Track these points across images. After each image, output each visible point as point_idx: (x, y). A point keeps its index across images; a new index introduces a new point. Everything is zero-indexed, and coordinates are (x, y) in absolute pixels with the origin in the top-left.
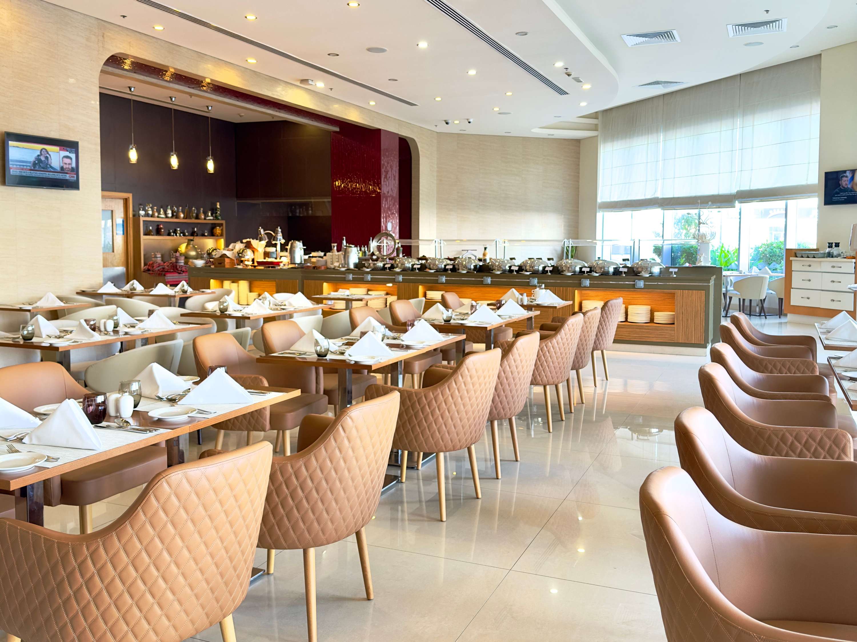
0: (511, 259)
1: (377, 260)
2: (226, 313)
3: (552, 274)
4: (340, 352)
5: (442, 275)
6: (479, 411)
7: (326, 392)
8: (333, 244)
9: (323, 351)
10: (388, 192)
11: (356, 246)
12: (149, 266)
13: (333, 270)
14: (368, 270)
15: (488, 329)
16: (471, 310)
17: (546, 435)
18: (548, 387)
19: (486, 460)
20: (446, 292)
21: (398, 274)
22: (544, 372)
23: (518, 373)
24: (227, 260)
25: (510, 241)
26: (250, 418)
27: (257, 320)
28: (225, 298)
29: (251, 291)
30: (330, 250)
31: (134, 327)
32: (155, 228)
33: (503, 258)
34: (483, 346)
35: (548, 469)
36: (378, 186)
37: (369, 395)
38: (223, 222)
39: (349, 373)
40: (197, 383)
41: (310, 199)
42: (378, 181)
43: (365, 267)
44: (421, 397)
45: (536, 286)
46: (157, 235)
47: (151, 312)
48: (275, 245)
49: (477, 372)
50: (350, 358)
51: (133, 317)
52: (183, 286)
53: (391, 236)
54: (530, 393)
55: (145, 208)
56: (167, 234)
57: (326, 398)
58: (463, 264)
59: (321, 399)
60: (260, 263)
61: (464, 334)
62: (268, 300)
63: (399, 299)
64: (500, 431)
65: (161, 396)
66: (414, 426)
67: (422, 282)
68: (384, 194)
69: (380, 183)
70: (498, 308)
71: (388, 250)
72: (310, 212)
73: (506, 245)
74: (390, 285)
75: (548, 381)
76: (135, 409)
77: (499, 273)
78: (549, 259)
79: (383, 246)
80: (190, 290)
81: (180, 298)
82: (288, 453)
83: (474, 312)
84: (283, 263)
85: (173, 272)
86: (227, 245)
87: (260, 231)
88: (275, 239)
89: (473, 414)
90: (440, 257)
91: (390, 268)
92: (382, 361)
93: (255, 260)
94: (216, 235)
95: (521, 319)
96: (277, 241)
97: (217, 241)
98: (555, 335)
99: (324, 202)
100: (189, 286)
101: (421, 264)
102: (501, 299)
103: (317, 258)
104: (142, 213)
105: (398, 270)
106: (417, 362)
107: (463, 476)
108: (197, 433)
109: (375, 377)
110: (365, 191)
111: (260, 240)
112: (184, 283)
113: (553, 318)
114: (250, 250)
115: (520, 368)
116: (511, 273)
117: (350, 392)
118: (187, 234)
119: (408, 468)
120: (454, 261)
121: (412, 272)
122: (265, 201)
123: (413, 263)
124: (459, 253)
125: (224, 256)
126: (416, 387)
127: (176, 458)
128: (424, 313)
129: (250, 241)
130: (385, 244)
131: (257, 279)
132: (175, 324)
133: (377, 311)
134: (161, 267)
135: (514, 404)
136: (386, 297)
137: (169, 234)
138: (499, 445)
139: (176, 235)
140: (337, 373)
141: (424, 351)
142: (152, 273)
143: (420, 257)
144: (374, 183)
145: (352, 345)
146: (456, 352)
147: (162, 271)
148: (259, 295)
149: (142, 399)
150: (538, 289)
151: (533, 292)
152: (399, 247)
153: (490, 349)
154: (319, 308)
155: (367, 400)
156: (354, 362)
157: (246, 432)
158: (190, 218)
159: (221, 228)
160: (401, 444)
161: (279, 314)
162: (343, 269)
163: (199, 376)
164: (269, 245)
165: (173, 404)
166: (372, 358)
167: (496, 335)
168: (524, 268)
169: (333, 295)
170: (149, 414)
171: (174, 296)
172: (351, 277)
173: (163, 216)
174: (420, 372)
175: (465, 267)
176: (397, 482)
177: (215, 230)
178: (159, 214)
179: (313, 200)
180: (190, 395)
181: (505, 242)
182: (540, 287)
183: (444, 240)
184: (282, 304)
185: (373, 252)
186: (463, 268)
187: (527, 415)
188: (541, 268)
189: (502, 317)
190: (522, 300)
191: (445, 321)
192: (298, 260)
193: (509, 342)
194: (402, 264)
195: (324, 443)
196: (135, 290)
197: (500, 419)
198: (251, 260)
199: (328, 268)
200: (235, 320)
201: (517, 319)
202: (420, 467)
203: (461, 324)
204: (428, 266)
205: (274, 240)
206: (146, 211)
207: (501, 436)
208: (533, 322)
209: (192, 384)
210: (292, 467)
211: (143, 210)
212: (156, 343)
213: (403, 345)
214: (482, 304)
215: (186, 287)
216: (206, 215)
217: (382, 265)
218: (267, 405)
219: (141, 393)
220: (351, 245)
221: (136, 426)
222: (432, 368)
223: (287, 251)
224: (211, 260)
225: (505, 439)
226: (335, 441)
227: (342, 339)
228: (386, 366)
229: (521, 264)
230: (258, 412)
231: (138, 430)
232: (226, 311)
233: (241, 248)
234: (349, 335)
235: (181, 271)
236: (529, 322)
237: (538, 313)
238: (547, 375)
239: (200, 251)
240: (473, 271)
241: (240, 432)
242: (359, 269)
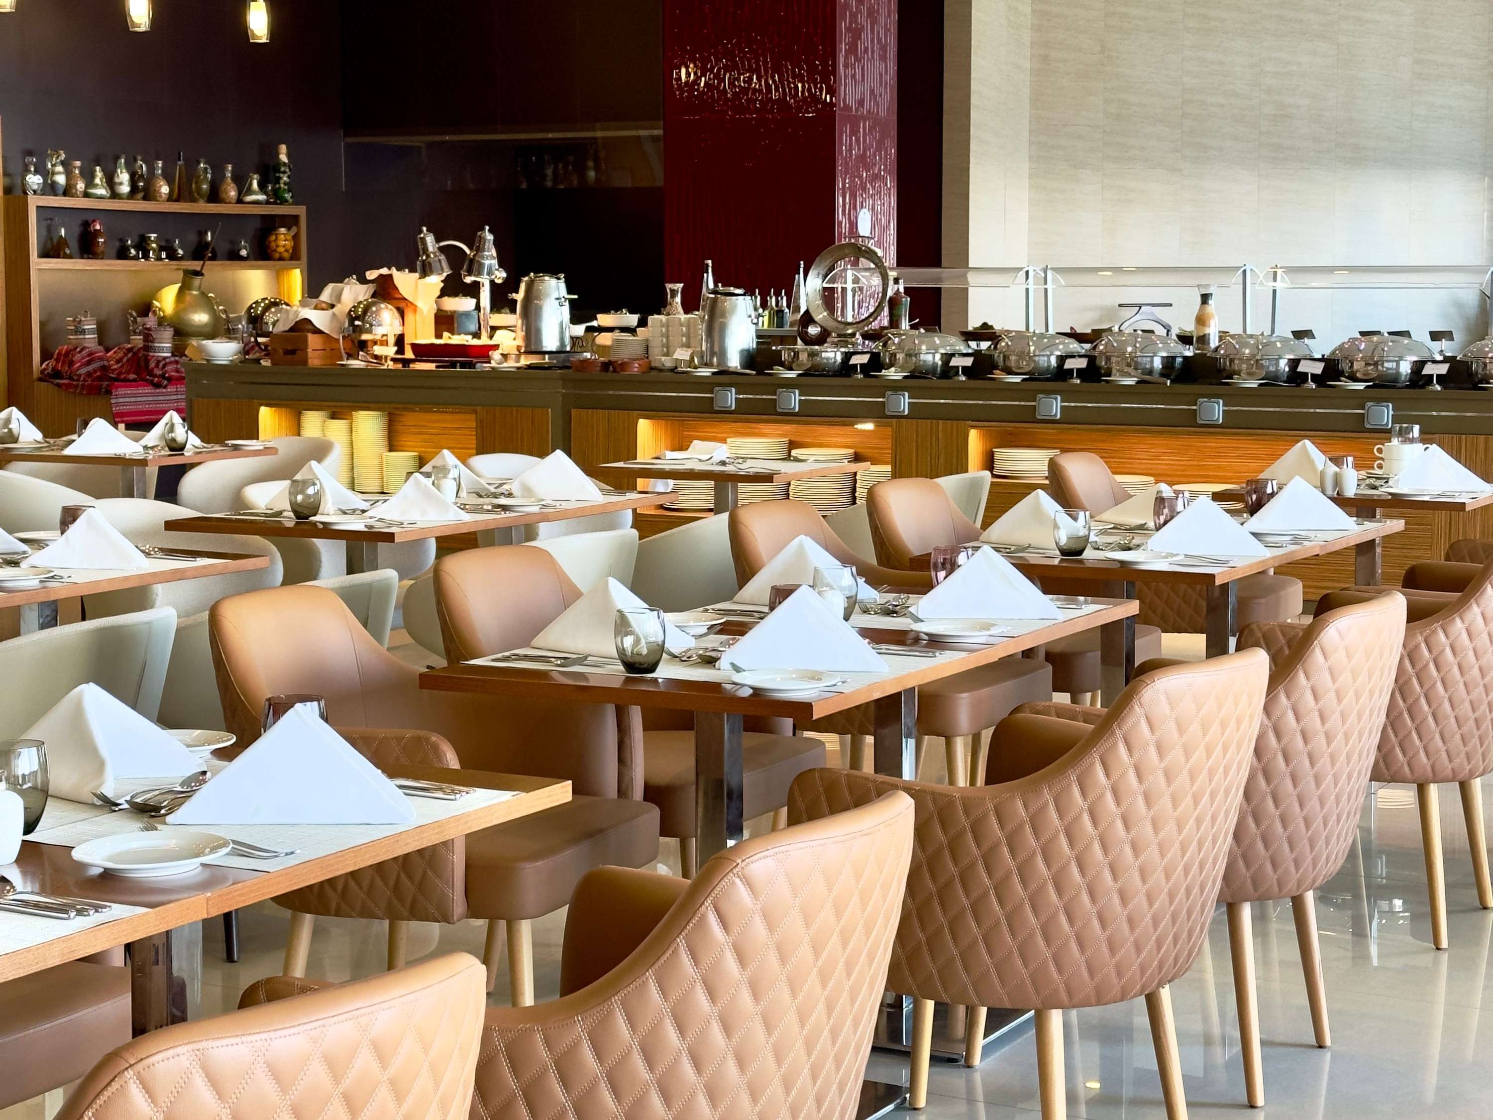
0: (1299, 335)
1: (821, 339)
2: (312, 518)
3: (1445, 387)
4: (700, 656)
5: (1049, 393)
6: (1187, 870)
7: (653, 793)
8: (669, 286)
9: (645, 651)
10: (861, 103)
11: (749, 292)
12: (57, 360)
13: (669, 374)
14: (792, 374)
15: (1218, 582)
16: (1157, 513)
17: (1426, 959)
18: (1433, 791)
19: (1208, 1041)
20: (1064, 450)
21: (896, 387)
22: (1420, 738)
23: (1329, 739)
24: (313, 341)
25: (1292, 270)
26: (399, 875)
27: (417, 544)
28: (311, 468)
29: (392, 448)
30: (658, 304)
31: (15, 564)
32: (77, 230)
33: (1267, 332)
34: (1197, 642)
35: (1432, 1080)
36: (825, 80)
37: (801, 805)
38: (301, 211)
39: (731, 731)
40: (227, 754)
41: (594, 130)
42: (824, 63)
43: (782, 364)
44: (985, 816)
45: (1389, 431)
46: (82, 258)
47: (70, 516)
48: (473, 290)
49: (1181, 730)
50: (738, 678)
51: (10, 532)
52: (172, 429)
53: (870, 255)
54: (1366, 810)
55: (45, 165)
56: (114, 252)
57: (655, 813)
58: (1124, 353)
59: (638, 816)
60: (423, 352)
61: (1130, 597)
62: (454, 473)
63: (897, 474)
64: (1259, 940)
65: (110, 794)
66: (961, 915)
67: (978, 417)
68: (847, 108)
69: (834, 72)
70: (1254, 509)
71: (860, 307)
72: (592, 174)
73: (1279, 285)
74: (869, 426)
75: (1433, 767)
76: (29, 837)
77: (1253, 384)
78: (1436, 336)
79: (844, 290)
80: (194, 441)
81: (162, 469)
82: (528, 998)
83: (1166, 523)
84: (500, 351)
85: (134, 380)
86: (313, 290)
87: (423, 240)
88: (474, 266)
89: (1168, 877)
90: (1043, 331)
91: (866, 369)
92: (846, 689)
93: (408, 340)
94: (277, 255)
95: (1337, 548)
96: (479, 274)
97: (278, 277)
98: (1459, 607)
99: (638, 138)
100: (191, 428)
101: (977, 354)
102: (1262, 476)
103: (617, 335)
104: (34, 180)
105: (893, 374)
106: (965, 695)
107: (1127, 1092)
108: (222, 921)
109: (821, 744)
110: (782, 101)
111: (425, 273)
112: (173, 417)
113: (1451, 547)
114: (390, 306)
115: (1334, 720)
116: (1298, 385)
117: (736, 796)
118: (180, 252)
119: (934, 1059)
120: (1091, 342)
121: (945, 383)
122: (438, 138)
123: (949, 350)
124: (1109, 313)
125: (304, 326)
126: (962, 780)
127: (159, 1004)
128: (986, 525)
129: (391, 276)
130: (849, 286)
131: (411, 406)
132: (147, 554)
133: (824, 517)
134: (95, 365)
135: (1312, 847)
136: (853, 467)
137: (123, 254)
138: (1258, 988)
139: (146, 257)
140: (691, 728)
141: (994, 656)
142: (68, 386)
143: (970, 328)
144: (812, 71)
145: (743, 633)
146: (1104, 660)
147: (99, 379)
148: (422, 462)
149: (50, 802)
150: (1395, 441)
151: (1380, 451)
152: (897, 292)
153: (1224, 651)
154: (623, 506)
155: (794, 820)
156: (751, 691)
157: (386, 923)
158: (193, 200)
159: (294, 230)
160: (912, 973)
161: (492, 526)
162: (705, 372)
163: (230, 730)
164: (452, 287)
165: (152, 820)
166: (813, 679)
167: (1243, 605)
168: (1345, 366)
169: (674, 459)
170: (76, 855)
171: (143, 463)
172: (731, 398)
173: (102, 191)
174: (974, 731)
175: (1133, 363)
176: (897, 1108)
177: (273, 238)
178: (90, 183)
179: (599, 134)
180: (204, 793)
181: (1275, 273)
182: (1403, 435)
183: (1055, 270)
184: (500, 490)
185: (807, 312)
186: (1126, 369)
187: (1354, 890)
188: (1405, 368)
189: (1270, 539)
190: (1337, 481)
191: (1064, 552)
192: (550, 342)
193: (1292, 627)
194: (909, 355)
195: (656, 966)
196: (15, 440)
197: (1261, 899)
198: (392, 340)
199: (652, 369)
200: (343, 543)
201: (1322, 547)
202: (977, 1060)
203: (1123, 563)
204: (1001, 364)
205: (470, 273)
206: (45, 174)
207: (1264, 960)
208: (1379, 560)
209: (210, 756)
210: (548, 1043)
211: (36, 172)
212: (84, 619)
213: (918, 632)
214: (1194, 495)
215: (181, 432)
216: (243, 188)
217: (839, 358)
218: (457, 833)
219: (46, 782)
220: (732, 290)
221: (32, 893)
222: (1020, 715)
223: (513, 311)
224: (260, 340)
225: (1276, 969)
226: (695, 959)
227: (707, 610)
228: (857, 707)
229: (1333, 352)
230: (427, 854)
231: (37, 905)
232: (315, 515)
233: (361, 298)
234: (729, 598)
235: (163, 376)
236: (1363, 559)
237: (1396, 525)
238: (1431, 749)
239: (225, 311)
240: (1163, 380)
241: (364, 921)
242: (760, 373)
